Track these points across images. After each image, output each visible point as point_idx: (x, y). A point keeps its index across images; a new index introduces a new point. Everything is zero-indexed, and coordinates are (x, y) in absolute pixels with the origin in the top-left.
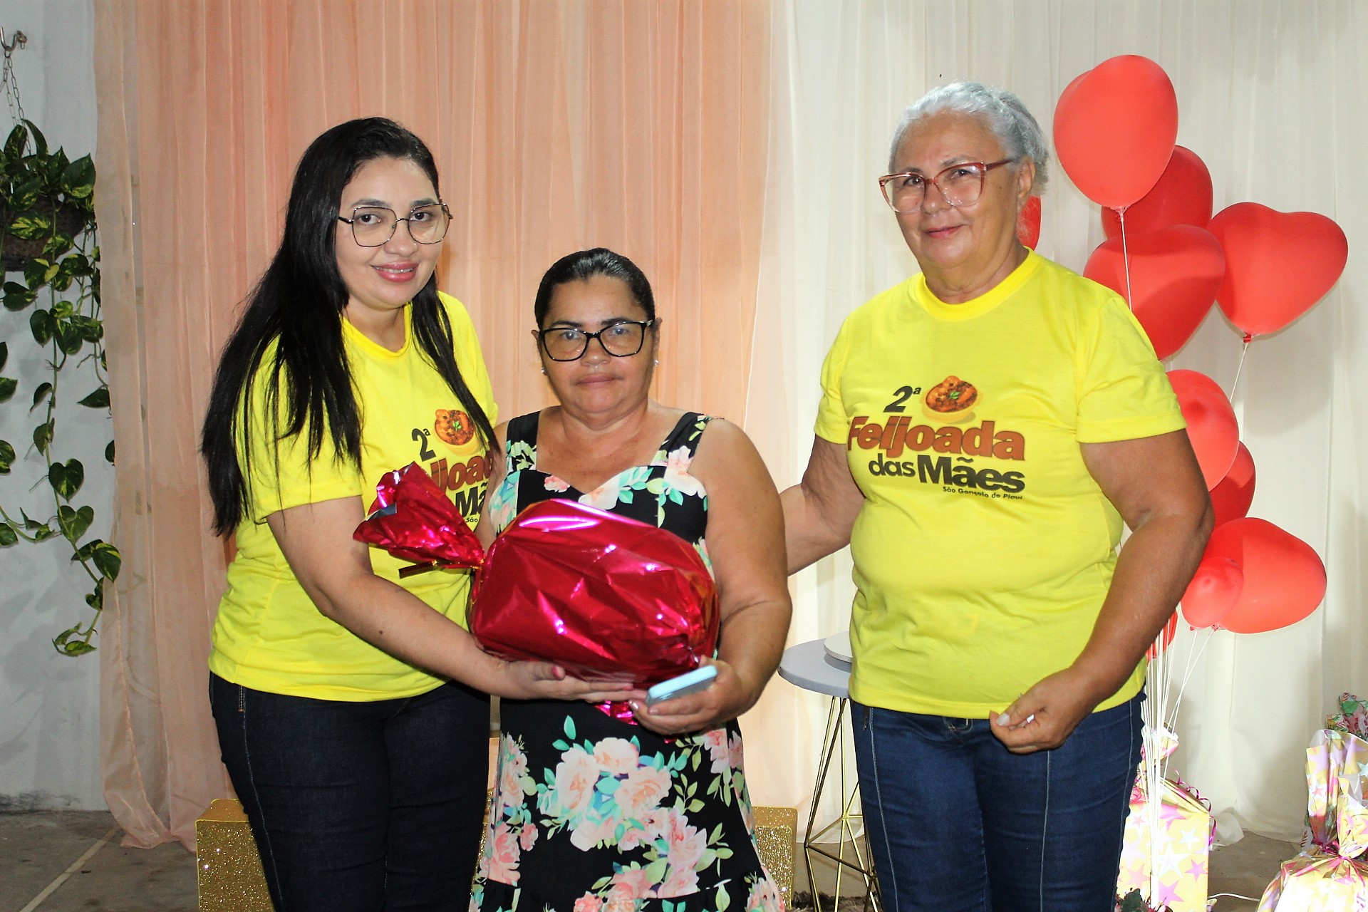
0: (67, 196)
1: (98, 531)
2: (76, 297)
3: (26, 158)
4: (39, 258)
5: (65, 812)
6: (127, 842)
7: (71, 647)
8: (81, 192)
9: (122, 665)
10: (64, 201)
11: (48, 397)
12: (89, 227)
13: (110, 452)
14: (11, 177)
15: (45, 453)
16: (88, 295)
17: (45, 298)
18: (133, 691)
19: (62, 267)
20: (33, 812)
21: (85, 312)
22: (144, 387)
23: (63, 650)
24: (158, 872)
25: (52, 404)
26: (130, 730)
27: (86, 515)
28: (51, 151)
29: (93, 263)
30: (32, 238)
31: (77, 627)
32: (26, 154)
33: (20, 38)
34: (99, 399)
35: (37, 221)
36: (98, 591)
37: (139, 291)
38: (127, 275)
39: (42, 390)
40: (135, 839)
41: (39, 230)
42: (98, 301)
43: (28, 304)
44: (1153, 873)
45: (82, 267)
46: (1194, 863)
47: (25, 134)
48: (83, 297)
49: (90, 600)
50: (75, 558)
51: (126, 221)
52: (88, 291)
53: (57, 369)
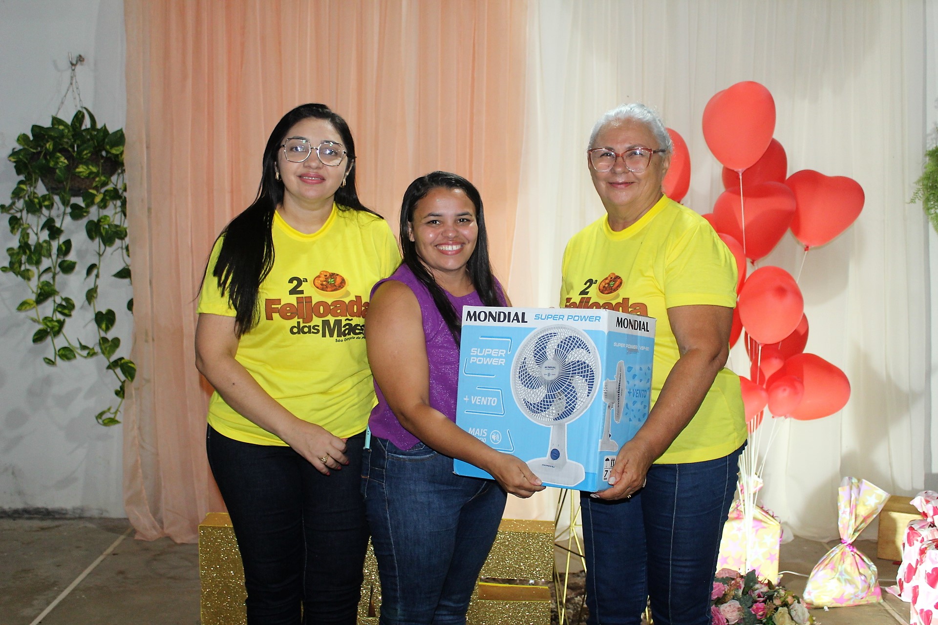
0: (108, 152)
1: (123, 352)
2: (112, 213)
3: (84, 130)
4: (91, 188)
5: (101, 518)
6: (137, 537)
7: (106, 421)
8: (116, 150)
9: (136, 432)
10: (107, 155)
11: (95, 272)
12: (120, 171)
13: (130, 305)
14: (75, 141)
15: (92, 305)
16: (119, 212)
17: (94, 213)
18: (143, 447)
19: (104, 194)
20: (81, 518)
21: (117, 222)
22: (151, 267)
23: (102, 423)
24: (159, 555)
25: (97, 276)
26: (140, 471)
27: (116, 342)
28: (99, 126)
29: (122, 193)
30: (87, 178)
31: (109, 409)
32: (83, 127)
33: (80, 59)
34: (124, 273)
35: (90, 167)
36: (122, 388)
37: (149, 209)
38: (142, 200)
39: (92, 267)
40: (143, 535)
41: (91, 173)
42: (125, 215)
43: (85, 216)
44: (748, 560)
45: (115, 195)
46: (771, 554)
47: (83, 116)
48: (116, 213)
49: (117, 393)
50: (109, 367)
51: (142, 168)
52: (119, 209)
53: (100, 255)
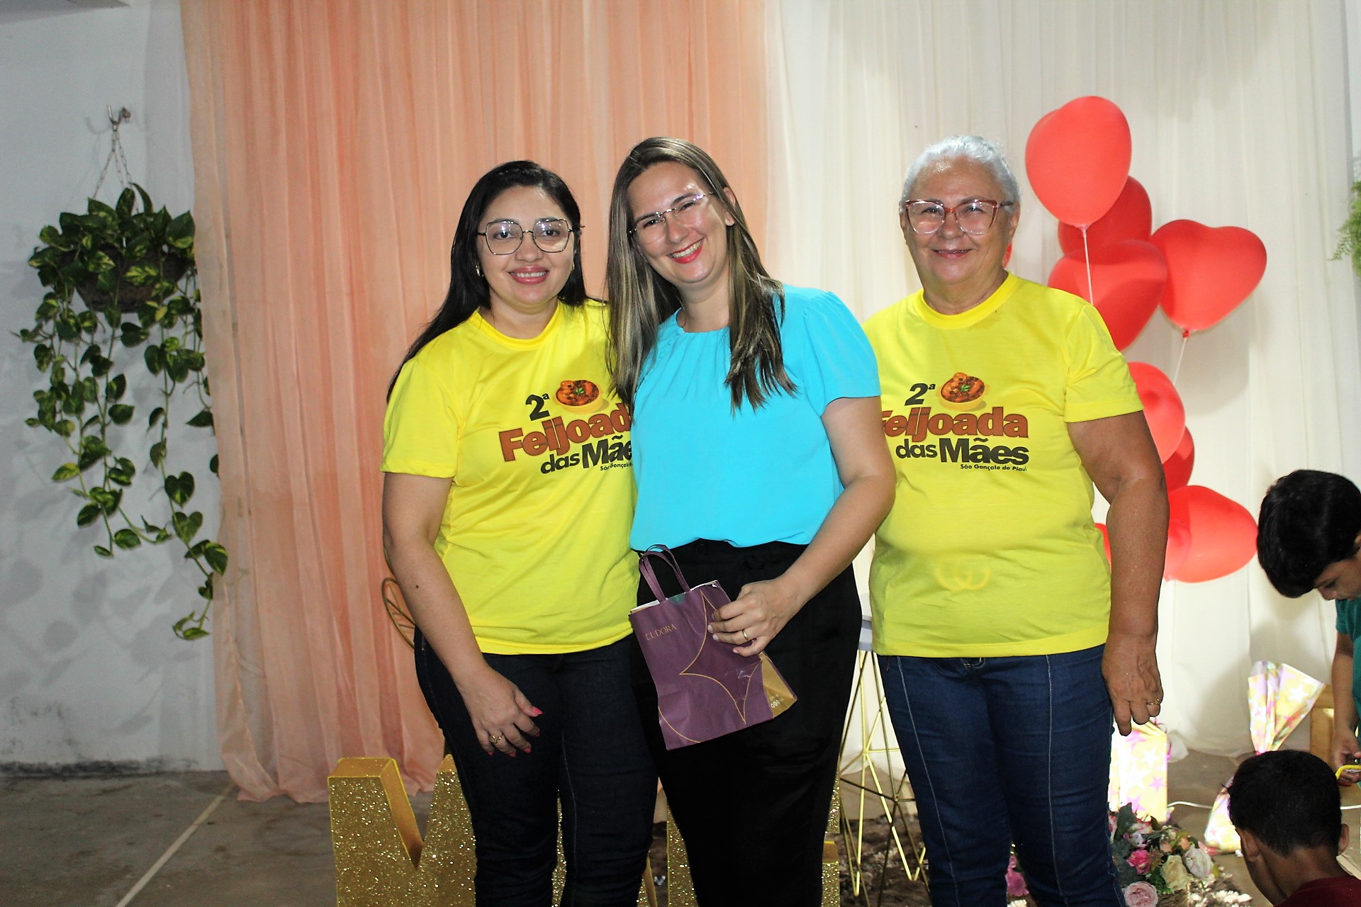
0: (170, 246)
1: (206, 532)
2: (181, 333)
3: (135, 216)
4: (149, 300)
5: (187, 773)
6: (242, 797)
7: (188, 633)
8: (183, 243)
9: (231, 646)
10: (169, 251)
11: (161, 419)
12: (189, 272)
13: (214, 464)
14: (123, 233)
15: (160, 466)
16: (190, 332)
17: (156, 335)
18: (242, 667)
19: (169, 307)
20: (159, 774)
21: (189, 346)
22: (241, 406)
23: (182, 636)
24: (273, 821)
25: (165, 425)
26: (241, 701)
27: (197, 519)
28: (156, 209)
29: (194, 304)
30: (143, 284)
31: (192, 615)
32: (134, 213)
33: (125, 114)
34: (204, 419)
35: (147, 269)
36: (209, 584)
37: (235, 326)
38: (224, 313)
39: (156, 413)
40: (249, 794)
41: (148, 277)
42: (200, 336)
43: (143, 340)
46: (1155, 779)
47: (133, 196)
48: (187, 333)
49: (202, 592)
50: (188, 555)
51: (221, 267)
52: (191, 328)
53: (167, 395)
